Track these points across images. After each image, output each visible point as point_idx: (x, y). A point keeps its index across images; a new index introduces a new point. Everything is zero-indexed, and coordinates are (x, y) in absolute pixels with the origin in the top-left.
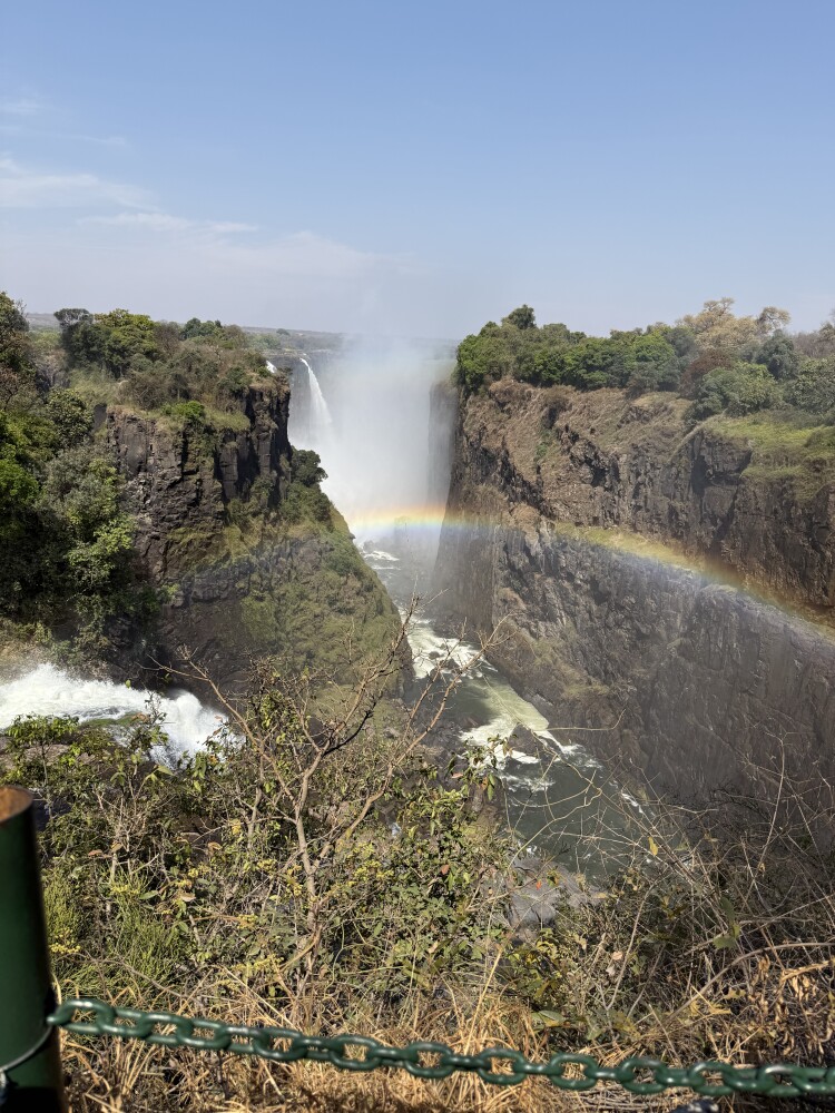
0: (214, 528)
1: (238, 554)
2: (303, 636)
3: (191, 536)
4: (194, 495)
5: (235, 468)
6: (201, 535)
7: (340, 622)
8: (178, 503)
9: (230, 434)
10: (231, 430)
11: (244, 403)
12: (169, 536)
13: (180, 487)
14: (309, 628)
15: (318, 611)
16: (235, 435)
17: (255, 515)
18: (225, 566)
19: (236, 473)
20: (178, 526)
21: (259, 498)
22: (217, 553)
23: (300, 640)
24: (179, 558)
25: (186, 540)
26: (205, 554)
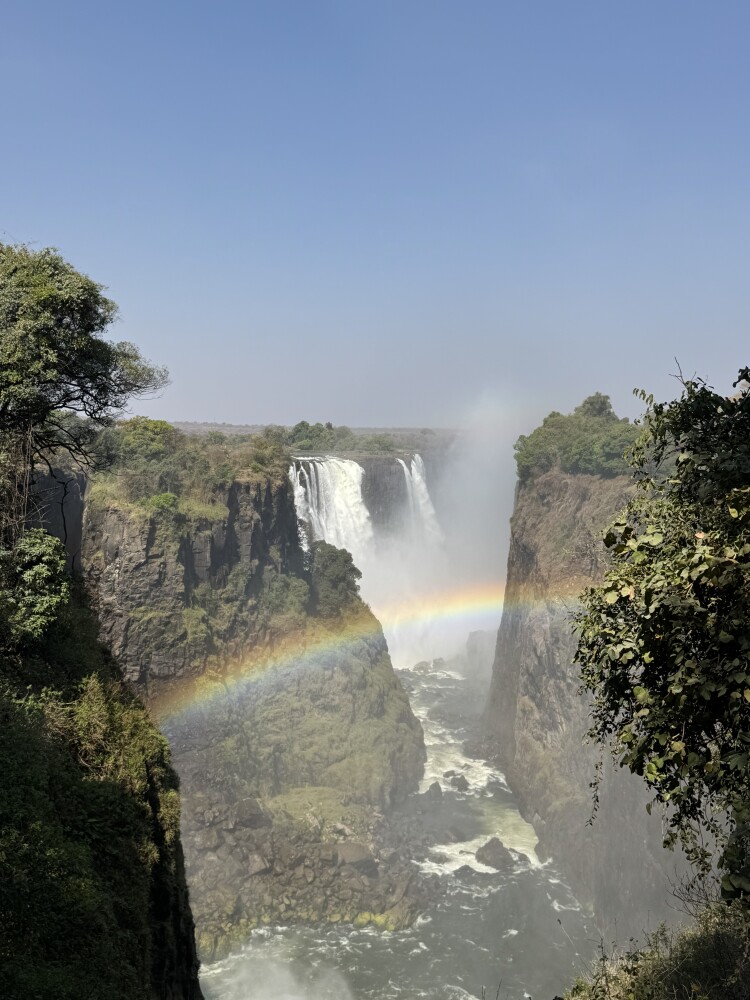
0: (174, 607)
1: (195, 633)
2: (274, 729)
3: (150, 615)
4: (156, 577)
5: (208, 555)
6: (161, 614)
7: (323, 720)
8: (142, 583)
9: (204, 523)
10: (206, 520)
11: (227, 496)
12: (131, 614)
13: (144, 569)
14: (283, 722)
15: (296, 705)
16: (212, 524)
17: (228, 601)
18: (182, 645)
19: (208, 559)
20: (140, 605)
21: (236, 585)
22: (175, 631)
23: (270, 732)
24: (139, 635)
25: (146, 618)
26: (163, 632)
